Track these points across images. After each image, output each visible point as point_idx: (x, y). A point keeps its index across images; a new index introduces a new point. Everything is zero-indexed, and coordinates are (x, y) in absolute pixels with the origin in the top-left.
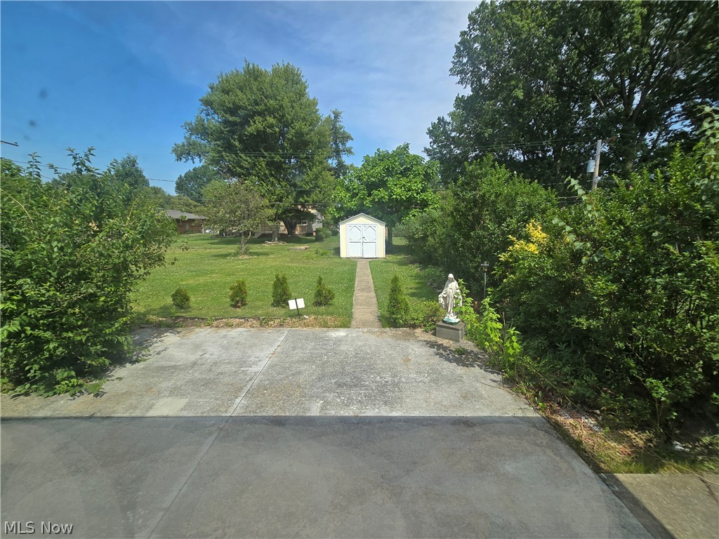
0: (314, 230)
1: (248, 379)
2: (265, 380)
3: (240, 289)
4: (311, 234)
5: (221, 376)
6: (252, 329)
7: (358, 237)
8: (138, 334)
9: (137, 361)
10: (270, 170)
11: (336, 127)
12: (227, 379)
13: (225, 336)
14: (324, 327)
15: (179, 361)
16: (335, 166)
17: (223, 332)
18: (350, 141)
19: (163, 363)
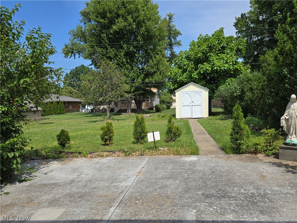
0: (154, 106)
1: (120, 191)
2: (135, 193)
3: (108, 129)
4: (152, 109)
5: (96, 190)
6: (119, 158)
7: (188, 102)
8: (29, 163)
9: (25, 180)
10: (126, 59)
11: (170, 26)
12: (100, 193)
13: (97, 163)
14: (177, 155)
15: (60, 180)
16: (169, 56)
17: (96, 160)
18: (179, 36)
19: (47, 182)
